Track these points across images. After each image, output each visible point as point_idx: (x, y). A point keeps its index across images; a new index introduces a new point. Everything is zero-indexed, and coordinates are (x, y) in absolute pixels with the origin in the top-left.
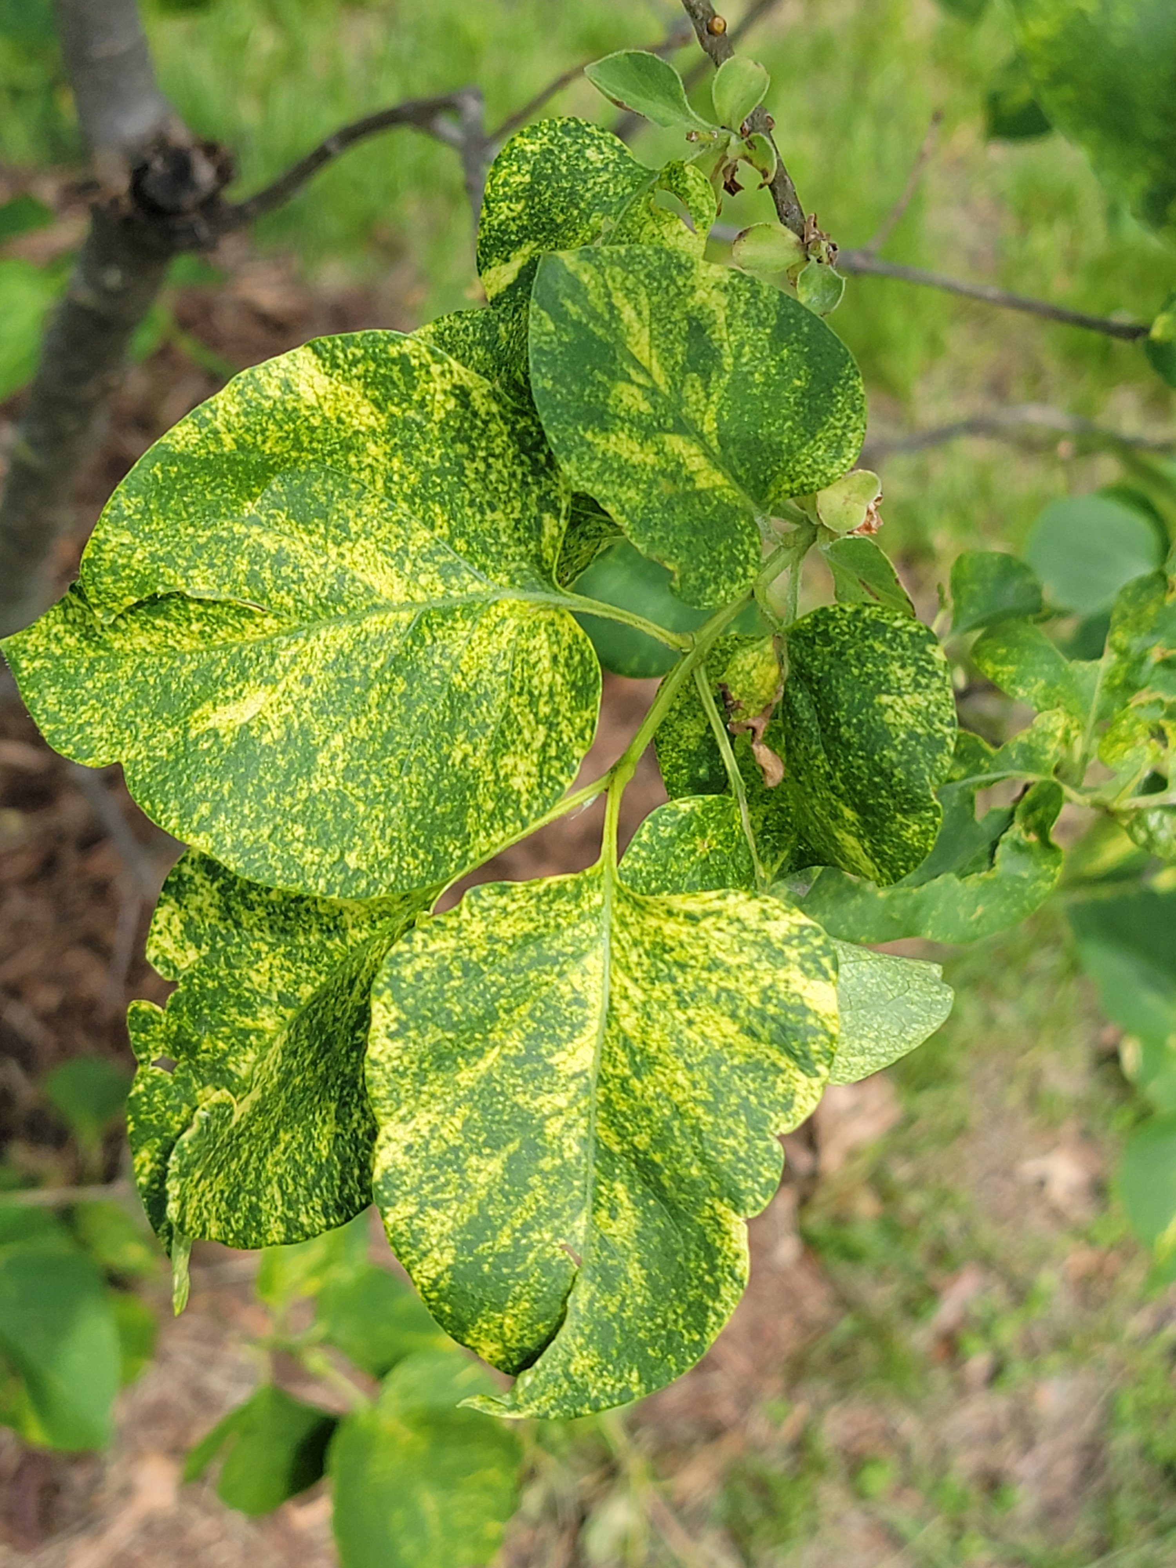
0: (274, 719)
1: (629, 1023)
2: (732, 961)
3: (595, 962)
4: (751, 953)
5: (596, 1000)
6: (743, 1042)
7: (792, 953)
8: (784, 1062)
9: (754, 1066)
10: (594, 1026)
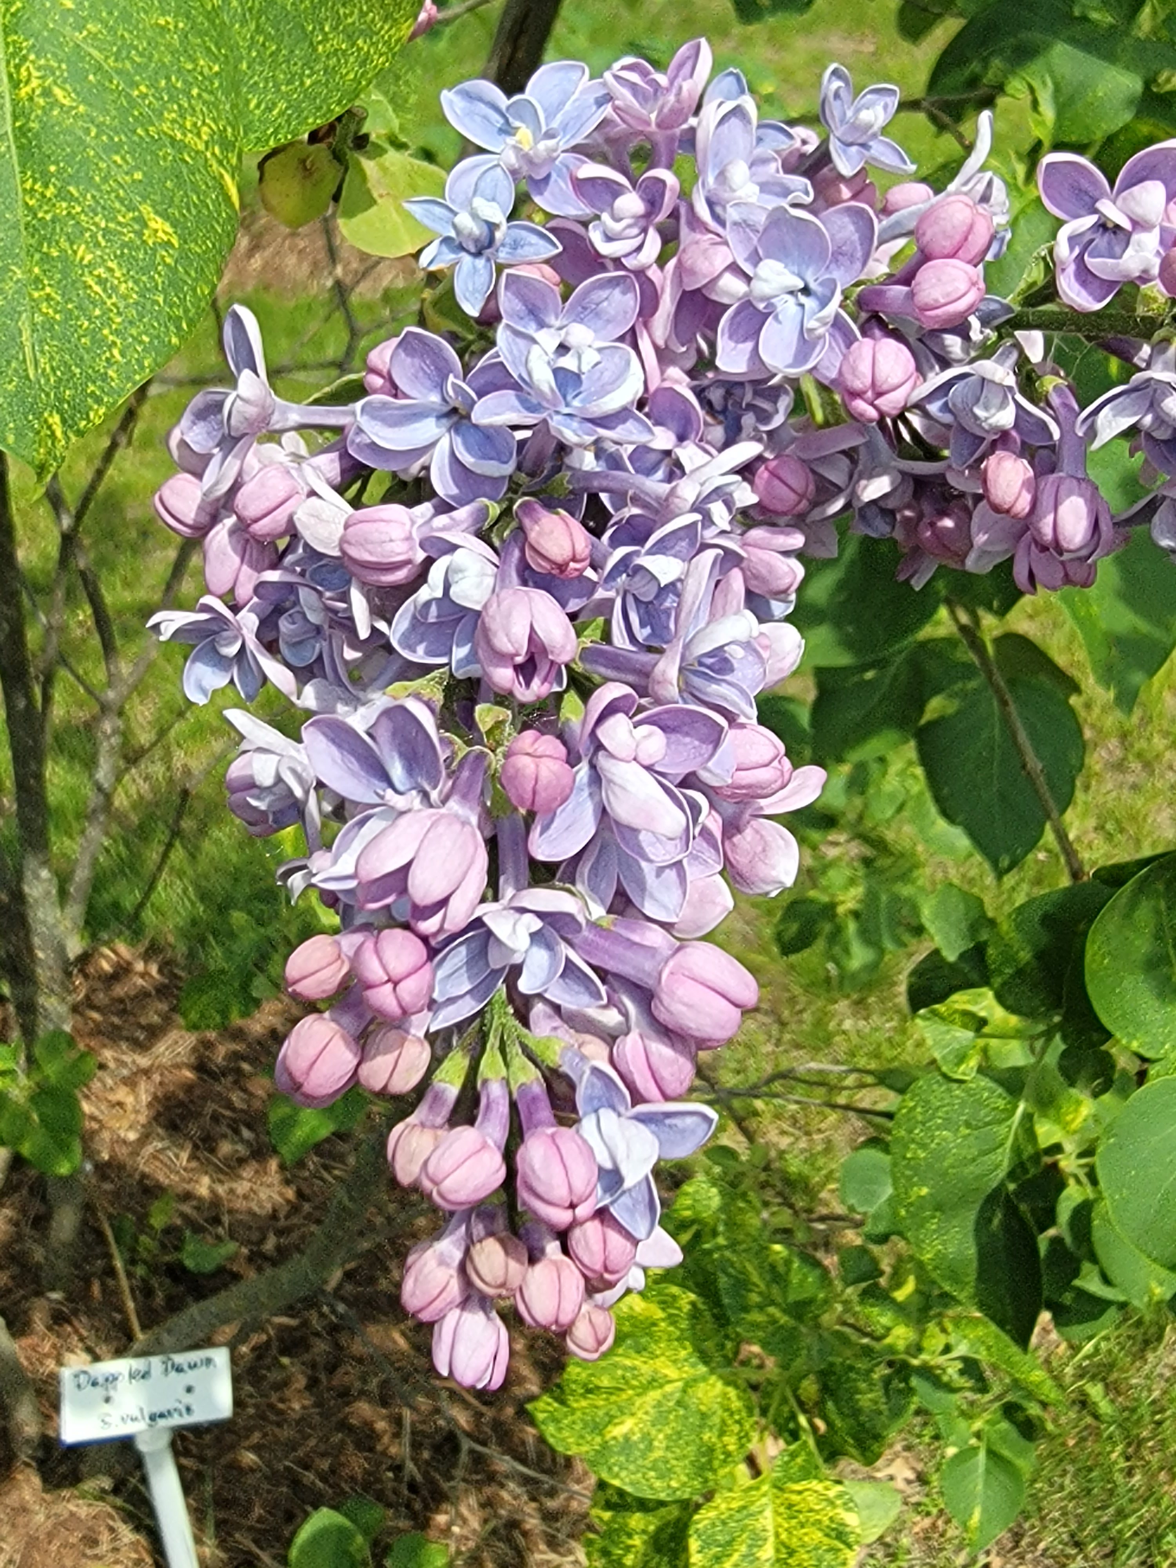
0: (636, 1429)
1: (784, 1536)
2: (817, 1507)
3: (768, 1513)
4: (824, 1504)
5: (770, 1528)
6: (826, 1540)
7: (839, 1502)
8: (841, 1546)
9: (831, 1549)
10: (772, 1539)
